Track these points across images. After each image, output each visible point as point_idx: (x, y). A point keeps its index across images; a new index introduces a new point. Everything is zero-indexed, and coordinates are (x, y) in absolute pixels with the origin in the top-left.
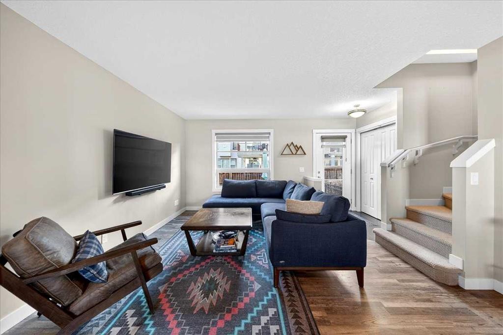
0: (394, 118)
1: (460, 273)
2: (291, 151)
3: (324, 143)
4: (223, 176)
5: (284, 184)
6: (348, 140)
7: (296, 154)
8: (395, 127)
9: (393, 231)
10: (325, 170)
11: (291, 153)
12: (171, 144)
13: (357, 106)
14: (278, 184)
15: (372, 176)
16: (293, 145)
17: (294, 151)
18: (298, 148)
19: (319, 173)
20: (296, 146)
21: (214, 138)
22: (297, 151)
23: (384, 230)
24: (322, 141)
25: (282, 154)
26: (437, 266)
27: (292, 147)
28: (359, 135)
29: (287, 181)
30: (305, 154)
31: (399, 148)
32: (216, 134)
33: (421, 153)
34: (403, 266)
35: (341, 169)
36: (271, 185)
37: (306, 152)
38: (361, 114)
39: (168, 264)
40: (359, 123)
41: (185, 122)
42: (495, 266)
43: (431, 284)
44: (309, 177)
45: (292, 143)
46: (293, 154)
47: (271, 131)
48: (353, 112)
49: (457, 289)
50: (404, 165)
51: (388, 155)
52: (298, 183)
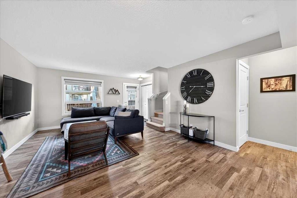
0: (151, 83)
1: (164, 127)
2: (113, 92)
3: (128, 89)
4: (70, 106)
5: (110, 109)
6: (137, 88)
7: (115, 94)
8: (152, 85)
9: (151, 121)
10: (129, 102)
11: (113, 93)
12: (32, 84)
13: (140, 76)
14: (107, 109)
15: (145, 103)
16: (114, 89)
17: (114, 92)
18: (116, 91)
19: (126, 102)
20: (115, 90)
21: (63, 82)
22: (116, 92)
23: (149, 122)
24: (127, 88)
25: (108, 94)
26: (160, 127)
27: (113, 90)
28: (141, 87)
29: (111, 107)
30: (120, 94)
31: (153, 93)
32: (65, 80)
33: (158, 95)
34: (153, 130)
35: (135, 101)
36: (103, 109)
37: (120, 93)
38: (142, 79)
39: (53, 152)
40: (141, 82)
41: (38, 69)
42: (171, 124)
43: (159, 132)
44: (122, 105)
45: (113, 88)
46: (114, 94)
47: (102, 81)
48: (139, 78)
49: (164, 132)
50: (154, 99)
51: (150, 95)
52: (117, 107)
